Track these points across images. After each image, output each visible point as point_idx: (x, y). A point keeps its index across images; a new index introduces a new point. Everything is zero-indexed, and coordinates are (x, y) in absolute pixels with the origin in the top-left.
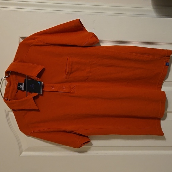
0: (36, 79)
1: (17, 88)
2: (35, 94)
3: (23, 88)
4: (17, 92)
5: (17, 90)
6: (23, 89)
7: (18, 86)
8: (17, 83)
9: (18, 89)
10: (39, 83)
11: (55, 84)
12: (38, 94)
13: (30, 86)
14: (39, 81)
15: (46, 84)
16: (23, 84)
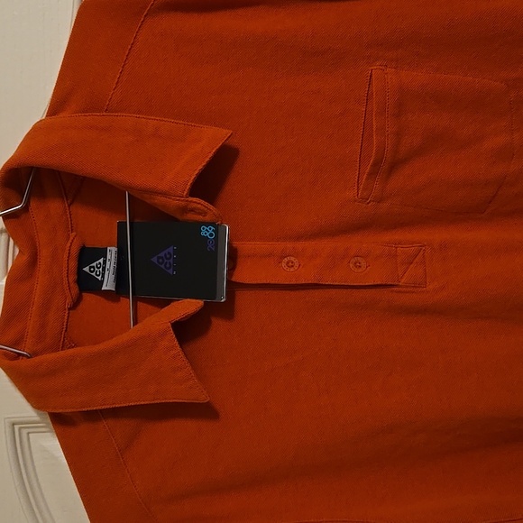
0: (185, 210)
1: (73, 277)
2: (187, 306)
3: (112, 277)
4: (76, 304)
5: (75, 289)
6: (109, 284)
7: (81, 264)
8: (75, 250)
9: (78, 282)
10: (206, 232)
11: (299, 238)
12: (200, 303)
13: (154, 259)
14: (207, 224)
15: (245, 247)
16: (112, 253)
